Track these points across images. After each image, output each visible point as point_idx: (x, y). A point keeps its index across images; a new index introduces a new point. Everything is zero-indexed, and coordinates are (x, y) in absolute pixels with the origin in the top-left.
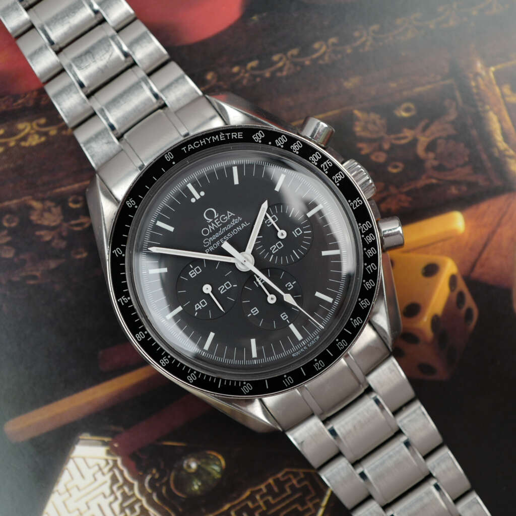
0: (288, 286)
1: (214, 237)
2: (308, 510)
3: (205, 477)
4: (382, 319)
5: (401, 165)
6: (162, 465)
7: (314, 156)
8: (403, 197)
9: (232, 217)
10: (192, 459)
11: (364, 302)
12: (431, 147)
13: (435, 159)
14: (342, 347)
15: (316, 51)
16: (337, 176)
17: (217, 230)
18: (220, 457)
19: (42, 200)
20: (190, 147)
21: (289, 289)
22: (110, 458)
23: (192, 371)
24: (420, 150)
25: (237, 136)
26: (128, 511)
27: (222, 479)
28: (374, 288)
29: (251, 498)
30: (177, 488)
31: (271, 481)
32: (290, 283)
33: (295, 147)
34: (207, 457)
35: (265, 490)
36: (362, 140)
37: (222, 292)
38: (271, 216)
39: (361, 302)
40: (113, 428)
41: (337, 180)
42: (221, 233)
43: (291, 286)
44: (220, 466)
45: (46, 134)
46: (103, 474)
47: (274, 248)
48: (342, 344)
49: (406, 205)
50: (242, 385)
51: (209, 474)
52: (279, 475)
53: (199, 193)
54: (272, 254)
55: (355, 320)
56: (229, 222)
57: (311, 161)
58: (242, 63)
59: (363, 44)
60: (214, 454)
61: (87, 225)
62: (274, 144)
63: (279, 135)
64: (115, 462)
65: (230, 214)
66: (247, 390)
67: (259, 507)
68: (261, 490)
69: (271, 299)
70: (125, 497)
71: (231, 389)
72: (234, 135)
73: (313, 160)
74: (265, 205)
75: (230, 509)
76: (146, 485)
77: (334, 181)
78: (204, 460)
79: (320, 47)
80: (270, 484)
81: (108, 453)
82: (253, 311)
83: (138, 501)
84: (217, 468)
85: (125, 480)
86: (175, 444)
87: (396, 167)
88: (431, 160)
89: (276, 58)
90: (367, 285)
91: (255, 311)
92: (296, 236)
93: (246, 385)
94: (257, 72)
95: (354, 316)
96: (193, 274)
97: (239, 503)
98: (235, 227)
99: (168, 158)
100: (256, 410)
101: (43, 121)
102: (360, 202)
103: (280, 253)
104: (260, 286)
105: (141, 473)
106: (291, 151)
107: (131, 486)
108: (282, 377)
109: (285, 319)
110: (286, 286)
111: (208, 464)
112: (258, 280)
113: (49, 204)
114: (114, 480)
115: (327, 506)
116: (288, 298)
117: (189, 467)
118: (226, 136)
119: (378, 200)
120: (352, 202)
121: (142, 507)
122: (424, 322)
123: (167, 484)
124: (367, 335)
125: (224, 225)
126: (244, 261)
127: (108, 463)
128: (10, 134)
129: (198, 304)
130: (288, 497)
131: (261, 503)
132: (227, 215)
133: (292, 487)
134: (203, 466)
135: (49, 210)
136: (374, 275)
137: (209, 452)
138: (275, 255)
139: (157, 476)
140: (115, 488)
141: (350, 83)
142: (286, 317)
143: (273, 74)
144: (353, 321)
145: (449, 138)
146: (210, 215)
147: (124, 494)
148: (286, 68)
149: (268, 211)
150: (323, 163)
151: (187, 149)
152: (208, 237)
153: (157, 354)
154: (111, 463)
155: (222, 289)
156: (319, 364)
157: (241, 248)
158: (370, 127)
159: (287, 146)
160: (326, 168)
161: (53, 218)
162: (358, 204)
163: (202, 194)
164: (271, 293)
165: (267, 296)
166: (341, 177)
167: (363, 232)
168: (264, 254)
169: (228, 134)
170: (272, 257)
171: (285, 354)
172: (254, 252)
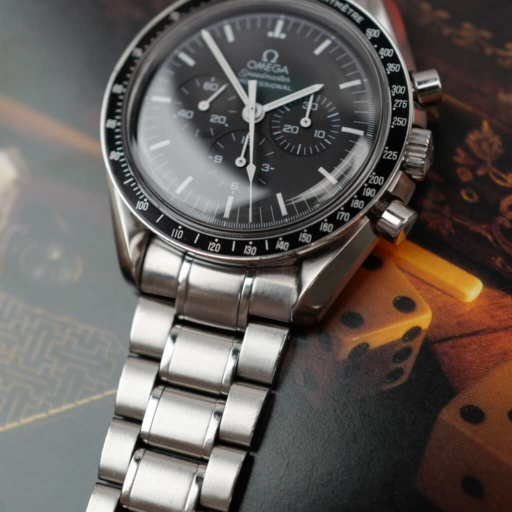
0: (265, 166)
1: (253, 75)
2: (91, 385)
5: (476, 198)
7: (399, 88)
8: (449, 225)
9: (284, 74)
11: (306, 236)
14: (248, 252)
15: (505, 49)
16: (400, 120)
17: (262, 72)
18: (80, 270)
21: (262, 169)
23: (121, 151)
24: (506, 202)
25: (357, 18)
28: (327, 233)
29: (64, 326)
31: (92, 330)
32: (269, 165)
33: (392, 67)
35: (79, 332)
36: (467, 150)
37: (212, 120)
38: (314, 101)
39: (304, 234)
41: (396, 122)
42: (262, 76)
43: (266, 169)
44: (72, 276)
47: (288, 128)
48: (251, 250)
49: (444, 232)
52: (102, 332)
53: (281, 34)
54: (282, 130)
55: (282, 242)
56: (278, 75)
57: (391, 89)
60: (79, 263)
62: (378, 50)
63: (389, 46)
65: (285, 70)
66: (141, 207)
67: (60, 339)
68: (77, 328)
69: (240, 162)
72: (355, 15)
73: (394, 89)
74: (317, 87)
75: (40, 316)
76: (11, 231)
77: (392, 121)
78: (66, 259)
80: (88, 331)
82: (217, 157)
84: (67, 275)
87: (470, 196)
88: (506, 219)
90: (325, 226)
91: (218, 159)
92: (315, 136)
93: (145, 202)
95: (286, 238)
96: (207, 86)
97: (52, 320)
98: (277, 82)
102: (395, 157)
103: (288, 136)
106: (386, 67)
108: (176, 225)
109: (234, 189)
110: (264, 165)
116: (251, 169)
118: (348, 10)
120: (388, 150)
122: (351, 340)
125: (271, 73)
129: (184, 111)
130: (89, 356)
131: (65, 338)
132: (282, 68)
134: (61, 263)
136: (338, 224)
138: (283, 133)
139: (24, 234)
142: (235, 188)
144: (280, 241)
146: (271, 56)
149: (316, 94)
150: (399, 100)
152: (250, 70)
153: (112, 113)
155: (214, 118)
156: (215, 247)
157: (261, 100)
158: (485, 145)
159: (386, 61)
160: (398, 105)
162: (391, 156)
163: (283, 36)
164: (245, 157)
165: (240, 156)
166: (401, 123)
167: (370, 182)
168: (276, 124)
169: (351, 10)
170: (280, 132)
171: (201, 217)
172: (269, 114)
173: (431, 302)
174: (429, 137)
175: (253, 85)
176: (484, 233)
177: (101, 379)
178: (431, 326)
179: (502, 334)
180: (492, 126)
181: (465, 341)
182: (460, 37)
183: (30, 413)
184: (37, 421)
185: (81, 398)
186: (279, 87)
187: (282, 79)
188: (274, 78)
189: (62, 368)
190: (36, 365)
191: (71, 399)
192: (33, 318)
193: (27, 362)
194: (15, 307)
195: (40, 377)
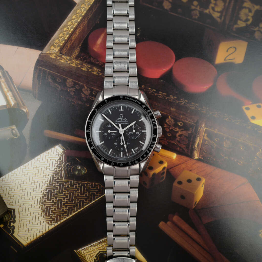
1: (119, 121)
2: (97, 195)
3: (80, 172)
4: (143, 165)
5: (171, 135)
6: (72, 163)
7: (153, 119)
8: (166, 142)
10: (80, 166)
12: (180, 136)
13: (179, 139)
15: (170, 97)
17: (120, 120)
18: (86, 170)
19: (88, 87)
20: (127, 98)
22: (62, 153)
23: (93, 147)
24: (177, 135)
26: (58, 168)
27: (83, 175)
28: (145, 157)
29: (87, 184)
30: (72, 170)
31: (94, 183)
32: (128, 143)
34: (83, 168)
35: (91, 184)
36: (166, 124)
37: (112, 134)
38: (134, 125)
39: (141, 158)
40: (68, 147)
42: (121, 121)
44: (85, 172)
45: (99, 74)
46: (59, 156)
47: (130, 133)
48: (130, 164)
49: (166, 144)
50: (102, 158)
51: (81, 172)
52: (96, 183)
53: (122, 109)
56: (125, 120)
57: (151, 120)
58: (152, 89)
59: (181, 103)
60: (86, 169)
61: (93, 100)
62: (146, 110)
63: (148, 109)
64: (63, 155)
65: (126, 119)
66: (102, 160)
67: (87, 187)
69: (122, 144)
70: (60, 164)
71: (99, 157)
72: (139, 102)
74: (135, 122)
75: (80, 183)
76: (66, 165)
77: (153, 127)
78: (82, 168)
79: (171, 97)
80: (93, 184)
81: (63, 152)
83: (62, 167)
85: (62, 160)
86: (79, 160)
87: (169, 135)
88: (178, 139)
89: (160, 92)
90: (145, 155)
91: (116, 144)
92: (137, 134)
94: (154, 93)
95: (137, 160)
96: (108, 126)
97: (83, 183)
99: (121, 97)
100: (101, 166)
101: (100, 70)
102: (156, 136)
103: (131, 135)
104: (121, 139)
105: (67, 161)
106: (149, 114)
107: (62, 163)
108: (112, 162)
109: (122, 150)
111: (83, 170)
112: (122, 137)
113: (88, 89)
114: (60, 159)
115: (102, 197)
116: (125, 146)
117: (78, 168)
118: (137, 101)
119: (160, 139)
120: (154, 135)
121: (62, 169)
122: (152, 173)
123: (71, 168)
124: (137, 166)
126: (122, 131)
127: (61, 154)
128: (91, 68)
129: (105, 133)
130: (95, 189)
131: (88, 187)
132: (125, 118)
133: (97, 188)
134: (81, 170)
135: (88, 91)
136: (147, 154)
137: (85, 167)
138: (129, 135)
139: (70, 165)
140: (59, 161)
141: (173, 109)
143: (157, 95)
145: (185, 136)
146: (121, 116)
147: (60, 163)
148: (161, 96)
149: (134, 124)
151: (126, 98)
152: (118, 120)
153: (88, 138)
154: (62, 154)
156: (122, 165)
157: (123, 128)
158: (170, 122)
159: (149, 113)
160: (154, 123)
161: (87, 93)
164: (122, 142)
165: (121, 142)
166: (155, 128)
167: (152, 143)
168: (127, 133)
169: (138, 101)
171: (116, 157)
172: (125, 131)
173: (166, 160)
174: (161, 127)
175: (120, 125)
176: (174, 143)
177: (99, 194)
178: (168, 166)
179: (182, 164)
180: (171, 117)
181: (175, 167)
182: (160, 96)
183: (86, 205)
184: (88, 206)
185: (96, 199)
186: (125, 123)
187: (126, 121)
188: (124, 121)
189: (90, 193)
190: (83, 194)
191: (94, 200)
192: (79, 184)
193: (81, 194)
194: (74, 182)
195: (85, 197)
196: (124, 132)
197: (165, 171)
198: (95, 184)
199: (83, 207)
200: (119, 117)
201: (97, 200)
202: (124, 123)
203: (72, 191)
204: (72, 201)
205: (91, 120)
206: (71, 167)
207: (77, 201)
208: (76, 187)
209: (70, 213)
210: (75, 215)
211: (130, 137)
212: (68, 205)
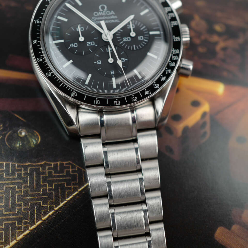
0: (123, 59)
1: (99, 19)
2: (70, 189)
3: (25, 143)
4: (160, 105)
7: (168, 8)
9: (113, 15)
10: (24, 130)
11: (156, 85)
12: (224, 49)
13: (223, 55)
14: (134, 100)
16: (174, 22)
17: (102, 16)
18: (39, 137)
23: (51, 71)
24: (218, 48)
27: (34, 148)
28: (165, 81)
29: (43, 166)
30: (8, 139)
31: (59, 163)
34: (33, 133)
35: (53, 166)
37: (88, 45)
38: (132, 24)
39: (155, 85)
41: (173, 24)
42: (103, 18)
43: (124, 60)
44: (37, 141)
47: (125, 39)
48: (135, 99)
50: (72, 91)
51: (29, 142)
52: (65, 163)
55: (147, 91)
56: (110, 16)
60: (38, 134)
65: (112, 12)
66: (73, 95)
67: (45, 173)
68: (51, 165)
69: (111, 60)
74: (132, 17)
75: (29, 166)
77: (171, 23)
78: (30, 134)
80: (57, 164)
82: (98, 62)
84: (34, 141)
86: (20, 118)
88: (221, 55)
90: (162, 78)
92: (139, 39)
93: (74, 92)
95: (148, 89)
96: (78, 29)
97: (36, 166)
98: (112, 19)
103: (126, 43)
104: (108, 52)
108: (94, 99)
109: (112, 74)
111: (31, 137)
112: (109, 48)
115: (81, 191)
116: (120, 62)
117: (21, 133)
120: (175, 37)
122: (180, 127)
125: (107, 16)
126: (108, 34)
129: (72, 44)
130: (63, 176)
131: (47, 172)
133: (68, 172)
134: (28, 136)
136: (168, 76)
137: (35, 132)
138: (124, 42)
139: (1, 129)
142: (113, 73)
144: (146, 91)
146: (103, 8)
149: (132, 20)
152: (96, 17)
155: (89, 44)
156: (117, 102)
157: (110, 29)
160: (171, 16)
162: (178, 40)
164: (112, 57)
165: (109, 58)
167: (173, 53)
168: (119, 38)
170: (122, 42)
171: (102, 91)
172: (114, 35)
173: (206, 99)
175: (103, 23)
176: (215, 64)
177: (74, 184)
181: (226, 110)
184: (51, 216)
185: (68, 197)
186: (113, 21)
188: (109, 18)
189: (52, 186)
190: (38, 190)
191: (63, 199)
192: (26, 168)
193: (33, 190)
194: (13, 166)
195: (43, 194)
196: (112, 37)
197: (207, 119)
198: (63, 164)
199: (39, 218)
200: (98, 10)
201: (71, 199)
202: (109, 21)
203: (12, 186)
204: (13, 209)
205: (41, 20)
206: (5, 134)
207: (25, 207)
208: (19, 175)
209: (10, 236)
210: (22, 239)
211: (127, 47)
212: (4, 218)
